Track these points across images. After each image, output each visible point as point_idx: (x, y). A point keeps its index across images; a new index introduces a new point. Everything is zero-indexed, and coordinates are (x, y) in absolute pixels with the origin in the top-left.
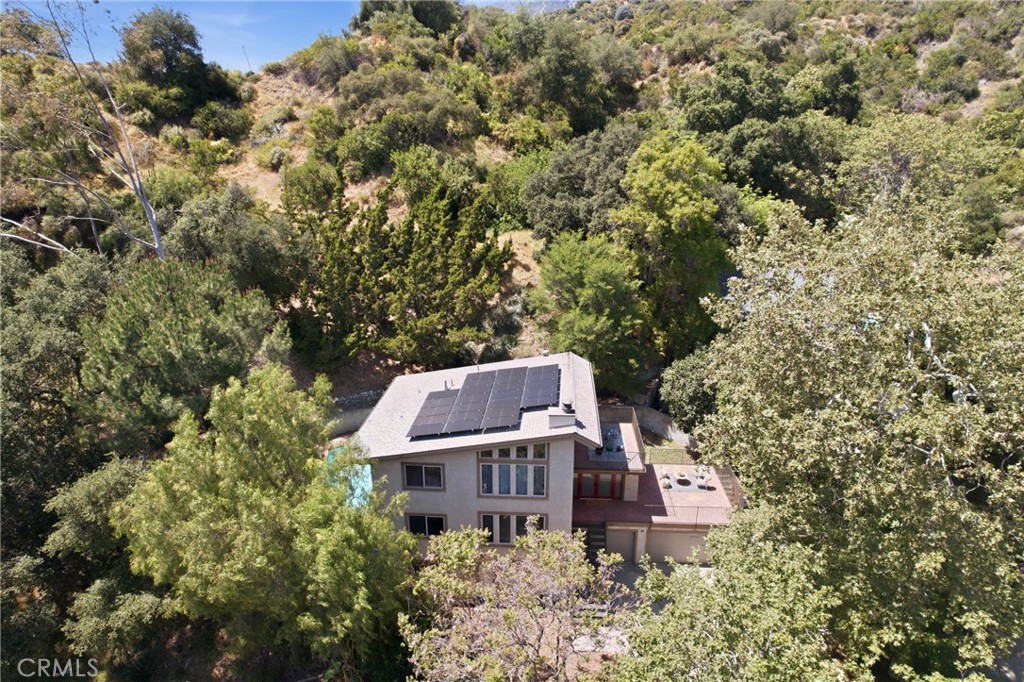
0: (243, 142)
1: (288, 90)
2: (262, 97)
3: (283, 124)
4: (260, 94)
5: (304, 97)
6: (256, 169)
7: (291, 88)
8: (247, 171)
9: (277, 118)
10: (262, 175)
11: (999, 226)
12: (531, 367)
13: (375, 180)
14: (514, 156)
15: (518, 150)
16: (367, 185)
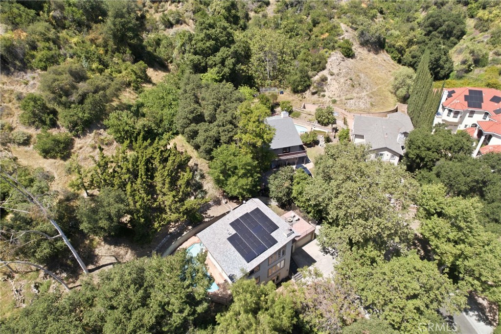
11: (309, 78)
12: (249, 212)
13: (90, 133)
14: (133, 90)
15: (134, 87)
16: (87, 137)
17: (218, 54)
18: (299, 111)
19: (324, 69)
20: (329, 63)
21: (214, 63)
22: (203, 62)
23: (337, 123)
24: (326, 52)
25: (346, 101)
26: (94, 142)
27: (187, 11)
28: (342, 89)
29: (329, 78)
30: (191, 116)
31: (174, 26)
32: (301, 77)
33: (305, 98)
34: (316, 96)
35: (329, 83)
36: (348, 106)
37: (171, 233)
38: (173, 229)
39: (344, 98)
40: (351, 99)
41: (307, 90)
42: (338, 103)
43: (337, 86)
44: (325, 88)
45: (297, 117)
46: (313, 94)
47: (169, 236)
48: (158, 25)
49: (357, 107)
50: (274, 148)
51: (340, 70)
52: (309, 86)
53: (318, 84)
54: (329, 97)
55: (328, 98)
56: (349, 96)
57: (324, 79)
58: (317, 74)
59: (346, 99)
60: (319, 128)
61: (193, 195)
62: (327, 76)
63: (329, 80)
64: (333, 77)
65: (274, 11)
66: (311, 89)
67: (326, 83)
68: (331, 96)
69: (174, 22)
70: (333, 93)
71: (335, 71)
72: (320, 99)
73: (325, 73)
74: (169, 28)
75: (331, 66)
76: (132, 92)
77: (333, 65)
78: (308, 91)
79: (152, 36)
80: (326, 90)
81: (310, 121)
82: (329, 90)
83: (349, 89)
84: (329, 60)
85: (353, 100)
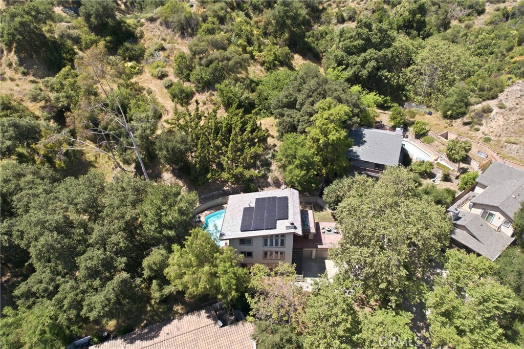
0: (142, 61)
1: (158, 31)
2: (147, 35)
3: (159, 51)
4: (145, 33)
5: (166, 35)
6: (150, 77)
7: (159, 30)
8: (146, 78)
9: (155, 48)
10: (153, 81)
11: (467, 105)
12: (278, 197)
13: (207, 92)
14: (265, 69)
15: (266, 66)
16: (204, 94)
17: (363, 55)
18: (434, 137)
19: (494, 97)
20: (505, 93)
21: (354, 63)
22: (345, 60)
23: (471, 164)
24: (510, 79)
25: (506, 144)
26: (206, 99)
27: (366, 9)
28: (507, 128)
29: (496, 110)
30: (285, 100)
31: (346, 22)
32: (456, 101)
33: (452, 125)
34: (468, 127)
35: (490, 117)
36: (505, 151)
37: (224, 190)
38: (227, 188)
39: (504, 139)
40: (513, 143)
41: (459, 118)
42: (492, 142)
43: (502, 123)
44: (484, 121)
45: (429, 143)
46: (465, 124)
47: (221, 192)
48: (332, 19)
49: (519, 155)
50: (362, 159)
51: (517, 104)
52: (464, 114)
53: (477, 114)
54: (483, 133)
55: (481, 134)
56: (512, 140)
57: (488, 110)
58: (481, 102)
59: (506, 142)
60: (445, 162)
61: (259, 169)
62: (493, 108)
63: (494, 112)
64: (503, 110)
65: (486, 22)
66: (465, 118)
67: (488, 116)
68: (486, 132)
69: (346, 18)
70: (491, 130)
71: (508, 105)
72: (470, 132)
73: (492, 103)
74: (341, 23)
75: (506, 97)
76: (263, 70)
77: (510, 96)
78: (461, 119)
79: (322, 28)
80: (484, 124)
81: (440, 151)
82: (488, 126)
83: (517, 131)
84: (507, 90)
85: (518, 146)
